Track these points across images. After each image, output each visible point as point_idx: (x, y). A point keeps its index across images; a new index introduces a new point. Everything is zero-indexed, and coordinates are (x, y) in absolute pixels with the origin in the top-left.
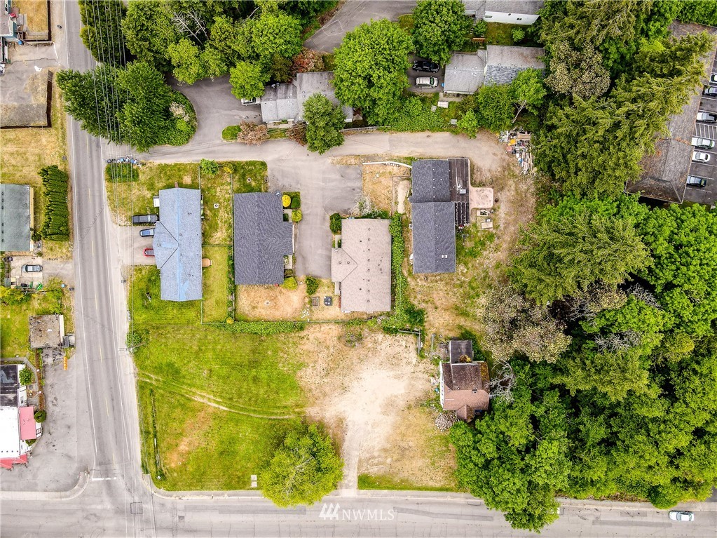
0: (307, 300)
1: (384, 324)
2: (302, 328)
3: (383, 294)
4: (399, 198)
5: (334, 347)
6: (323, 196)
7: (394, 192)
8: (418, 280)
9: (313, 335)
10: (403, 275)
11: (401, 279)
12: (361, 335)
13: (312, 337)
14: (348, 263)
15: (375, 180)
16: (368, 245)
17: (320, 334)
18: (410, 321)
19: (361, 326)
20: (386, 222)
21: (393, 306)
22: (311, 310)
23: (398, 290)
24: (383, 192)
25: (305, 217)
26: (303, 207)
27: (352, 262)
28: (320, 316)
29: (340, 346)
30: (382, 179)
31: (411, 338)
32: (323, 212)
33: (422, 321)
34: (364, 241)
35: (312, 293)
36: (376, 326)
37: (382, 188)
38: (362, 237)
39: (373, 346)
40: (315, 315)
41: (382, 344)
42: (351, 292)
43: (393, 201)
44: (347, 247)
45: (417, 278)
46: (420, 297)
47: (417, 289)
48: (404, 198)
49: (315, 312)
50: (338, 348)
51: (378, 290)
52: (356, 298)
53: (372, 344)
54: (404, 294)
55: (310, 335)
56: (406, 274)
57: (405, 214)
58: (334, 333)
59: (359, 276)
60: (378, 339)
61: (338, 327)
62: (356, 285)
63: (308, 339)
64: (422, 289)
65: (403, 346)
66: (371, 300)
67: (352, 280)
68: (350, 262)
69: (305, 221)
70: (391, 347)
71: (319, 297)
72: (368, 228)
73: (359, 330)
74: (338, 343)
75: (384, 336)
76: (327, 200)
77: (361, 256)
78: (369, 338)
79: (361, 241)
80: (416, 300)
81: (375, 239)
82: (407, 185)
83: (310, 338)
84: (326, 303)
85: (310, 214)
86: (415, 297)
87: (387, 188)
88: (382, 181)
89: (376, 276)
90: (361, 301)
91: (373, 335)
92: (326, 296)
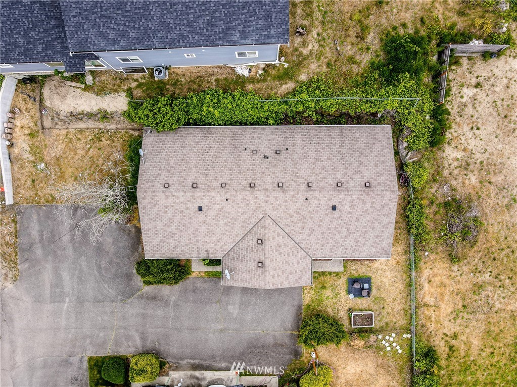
0: (358, 343)
1: (422, 144)
2: (430, 354)
3: (347, 147)
4: (87, 109)
5: (476, 271)
6: (96, 300)
7: (81, 125)
8: (305, 52)
9: (446, 323)
10: (294, 93)
11: (304, 96)
12: (446, 204)
13: (451, 325)
14: (260, 242)
15: (53, 172)
16: (210, 189)
17: (443, 306)
18: (416, 72)
19: (425, 202)
20: (150, 141)
21: (373, 119)
22: (382, 330)
23: (332, 104)
24: (81, 152)
25: (149, 345)
26: (126, 350)
27: (260, 233)
28: (398, 307)
29: (475, 256)
30: (51, 154)
31: (454, 75)
32: (136, 301)
33: (416, 40)
34: (199, 200)
35: (340, 332)
36: (426, 164)
37: (72, 155)
38: (189, 205)
39: (476, 173)
40: (394, 320)
41: (470, 148)
42: (339, 232)
43: (102, 126)
44: (216, 245)
45: (300, 55)
46: (349, 47)
47: (329, 55)
48: (87, 94)
49: (387, 320)
50: (481, 262)
51: (335, 160)
52: (358, 220)
53: (470, 175)
54: (342, 89)
55: (446, 331)
56: (289, 86)
57: (130, 93)
58: (440, 272)
59: (298, 213)
60: (458, 160)
61: (425, 263)
62: (321, 221)
63: (455, 336)
64: (330, 41)
65: (475, 95)
66: (363, 177)
67: (307, 232)
68: (257, 236)
69: (159, 344)
70: (479, 125)
71: (350, 310)
72: (164, 189)
73: (434, 208)
74: (465, 261)
75: (449, 143)
76: (105, 292)
77: (240, 207)
78: (454, 183)
79: (200, 209)
80: (358, 57)
81: (194, 170)
82: (53, 88)
83: (453, 330)
84: (365, 293)
85: (143, 333)
86: (351, 60)
87: (71, 141)
88: (54, 154)
89: (296, 164)
90: (368, 205)
91: (446, 173)
92: (345, 293)
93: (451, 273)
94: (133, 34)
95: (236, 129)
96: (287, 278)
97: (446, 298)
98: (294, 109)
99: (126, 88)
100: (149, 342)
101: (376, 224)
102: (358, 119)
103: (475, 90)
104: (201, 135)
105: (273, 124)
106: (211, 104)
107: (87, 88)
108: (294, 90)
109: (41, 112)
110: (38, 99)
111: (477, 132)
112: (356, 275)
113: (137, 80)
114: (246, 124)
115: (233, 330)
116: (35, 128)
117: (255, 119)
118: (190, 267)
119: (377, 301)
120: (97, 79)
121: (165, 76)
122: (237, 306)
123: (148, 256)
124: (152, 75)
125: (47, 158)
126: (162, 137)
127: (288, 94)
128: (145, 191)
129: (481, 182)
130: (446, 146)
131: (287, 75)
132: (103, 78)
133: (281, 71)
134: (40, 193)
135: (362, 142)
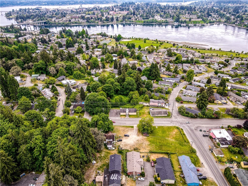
9: (147, 150)
16: (133, 165)
22: (148, 155)
23: (125, 157)
29: (139, 148)
93: (141, 150)
97: (144, 150)
98: (125, 160)
102: (126, 154)
111: (127, 148)
112: (142, 157)
118: (143, 171)
119: (145, 155)
129: (132, 148)
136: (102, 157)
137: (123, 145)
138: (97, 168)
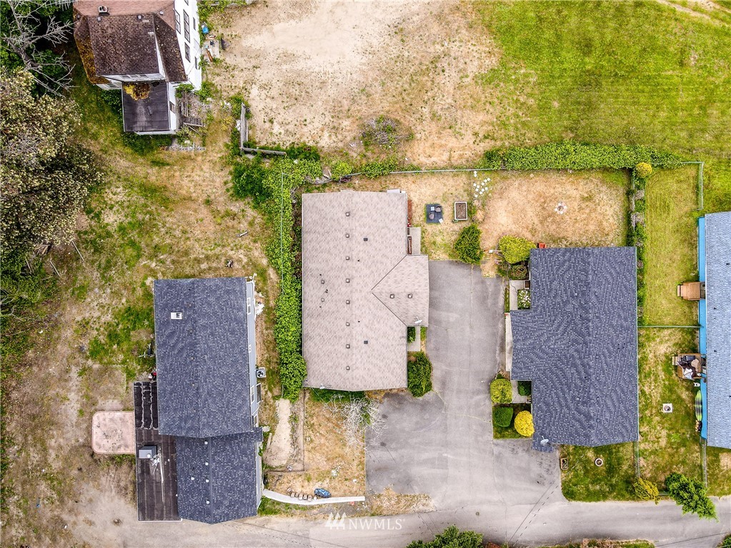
0: (479, 215)
1: (316, 166)
2: (489, 156)
3: (319, 228)
4: (288, 432)
5: (421, 119)
6: (445, 431)
7: (301, 439)
8: (245, 260)
9: (465, 142)
10: (277, 270)
12: (366, 145)
13: (467, 138)
14: (392, 296)
15: (339, 464)
16: (350, 335)
17: (450, 145)
18: (261, 173)
19: (364, 162)
20: (314, 383)
21: (298, 205)
22: (470, 195)
23: (286, 240)
24: (323, 441)
25: (483, 388)
26: (489, 409)
27: (385, 297)
28: (451, 182)
29: (408, 121)
30: (324, 466)
31: (263, 140)
32: (446, 398)
33: (238, 174)
34: (359, 343)
35: (469, 231)
36: (334, 162)
37: (325, 448)
38: (363, 351)
39: (340, 121)
40: (462, 184)
41: (321, 126)
42: (385, 235)
43: (302, 423)
44: (396, 331)
45: (247, 264)
46: (241, 225)
47: (247, 241)
48: (277, 431)
49: (462, 191)
50: (413, 116)
51: (329, 238)
52: (375, 221)
53: (343, 125)
54: (274, 231)
55: (471, 142)
56: (271, 273)
57: (276, 398)
58: (421, 148)
59: (370, 267)
60: (330, 136)
61: (414, 160)
62: (376, 249)
63: (476, 134)
64: (237, 241)
65: (279, 123)
66: (342, 218)
67: (384, 260)
68: (388, 298)
69: (482, 379)
70: (303, 119)
71: (453, 222)
72: (351, 370)
73: (369, 154)
74: (413, 128)
75: (317, 143)
76: (438, 423)
77: (365, 312)
78: (348, 138)
79: (366, 342)
80: (249, 219)
81: (336, 347)
82: (272, 457)
83: (471, 136)
84: (438, 210)
85: (473, 393)
86: (251, 224)
87: (314, 448)
88: (325, 463)
89: (332, 269)
90: (363, 213)
91: (340, 145)
92: (439, 226)
93: (423, 139)
94: (239, 387)
95: (305, 314)
96: (421, 275)
97: (443, 142)
98: (290, 269)
99: (272, 401)
100: (480, 388)
101: (379, 206)
102: (297, 216)
103: (275, 123)
104: (309, 342)
105: (301, 285)
106: (285, 333)
107: (272, 431)
108: (275, 268)
109: (290, 471)
110: (280, 474)
111: (308, 121)
112: (424, 216)
113: (266, 392)
114: (301, 306)
115: (470, 317)
116: (303, 477)
117: (297, 299)
118: (417, 353)
119: (446, 199)
120: (266, 423)
121: (263, 370)
122: (450, 314)
123: (404, 385)
124: (262, 380)
125: (328, 468)
126: (310, 372)
127: (278, 274)
128: (352, 384)
129: (348, 117)
130: (319, 145)
131: (263, 274)
132: (264, 418)
133: (260, 279)
134: (356, 475)
135: (316, 217)
136: (109, 235)
137: (274, 92)
138: (86, 343)
